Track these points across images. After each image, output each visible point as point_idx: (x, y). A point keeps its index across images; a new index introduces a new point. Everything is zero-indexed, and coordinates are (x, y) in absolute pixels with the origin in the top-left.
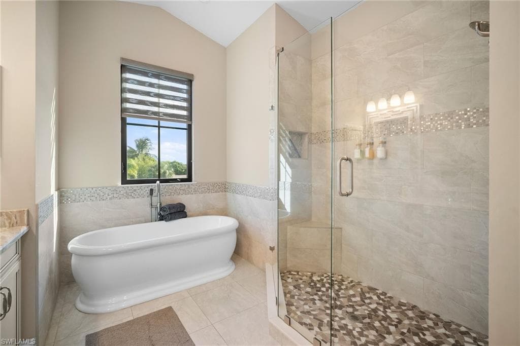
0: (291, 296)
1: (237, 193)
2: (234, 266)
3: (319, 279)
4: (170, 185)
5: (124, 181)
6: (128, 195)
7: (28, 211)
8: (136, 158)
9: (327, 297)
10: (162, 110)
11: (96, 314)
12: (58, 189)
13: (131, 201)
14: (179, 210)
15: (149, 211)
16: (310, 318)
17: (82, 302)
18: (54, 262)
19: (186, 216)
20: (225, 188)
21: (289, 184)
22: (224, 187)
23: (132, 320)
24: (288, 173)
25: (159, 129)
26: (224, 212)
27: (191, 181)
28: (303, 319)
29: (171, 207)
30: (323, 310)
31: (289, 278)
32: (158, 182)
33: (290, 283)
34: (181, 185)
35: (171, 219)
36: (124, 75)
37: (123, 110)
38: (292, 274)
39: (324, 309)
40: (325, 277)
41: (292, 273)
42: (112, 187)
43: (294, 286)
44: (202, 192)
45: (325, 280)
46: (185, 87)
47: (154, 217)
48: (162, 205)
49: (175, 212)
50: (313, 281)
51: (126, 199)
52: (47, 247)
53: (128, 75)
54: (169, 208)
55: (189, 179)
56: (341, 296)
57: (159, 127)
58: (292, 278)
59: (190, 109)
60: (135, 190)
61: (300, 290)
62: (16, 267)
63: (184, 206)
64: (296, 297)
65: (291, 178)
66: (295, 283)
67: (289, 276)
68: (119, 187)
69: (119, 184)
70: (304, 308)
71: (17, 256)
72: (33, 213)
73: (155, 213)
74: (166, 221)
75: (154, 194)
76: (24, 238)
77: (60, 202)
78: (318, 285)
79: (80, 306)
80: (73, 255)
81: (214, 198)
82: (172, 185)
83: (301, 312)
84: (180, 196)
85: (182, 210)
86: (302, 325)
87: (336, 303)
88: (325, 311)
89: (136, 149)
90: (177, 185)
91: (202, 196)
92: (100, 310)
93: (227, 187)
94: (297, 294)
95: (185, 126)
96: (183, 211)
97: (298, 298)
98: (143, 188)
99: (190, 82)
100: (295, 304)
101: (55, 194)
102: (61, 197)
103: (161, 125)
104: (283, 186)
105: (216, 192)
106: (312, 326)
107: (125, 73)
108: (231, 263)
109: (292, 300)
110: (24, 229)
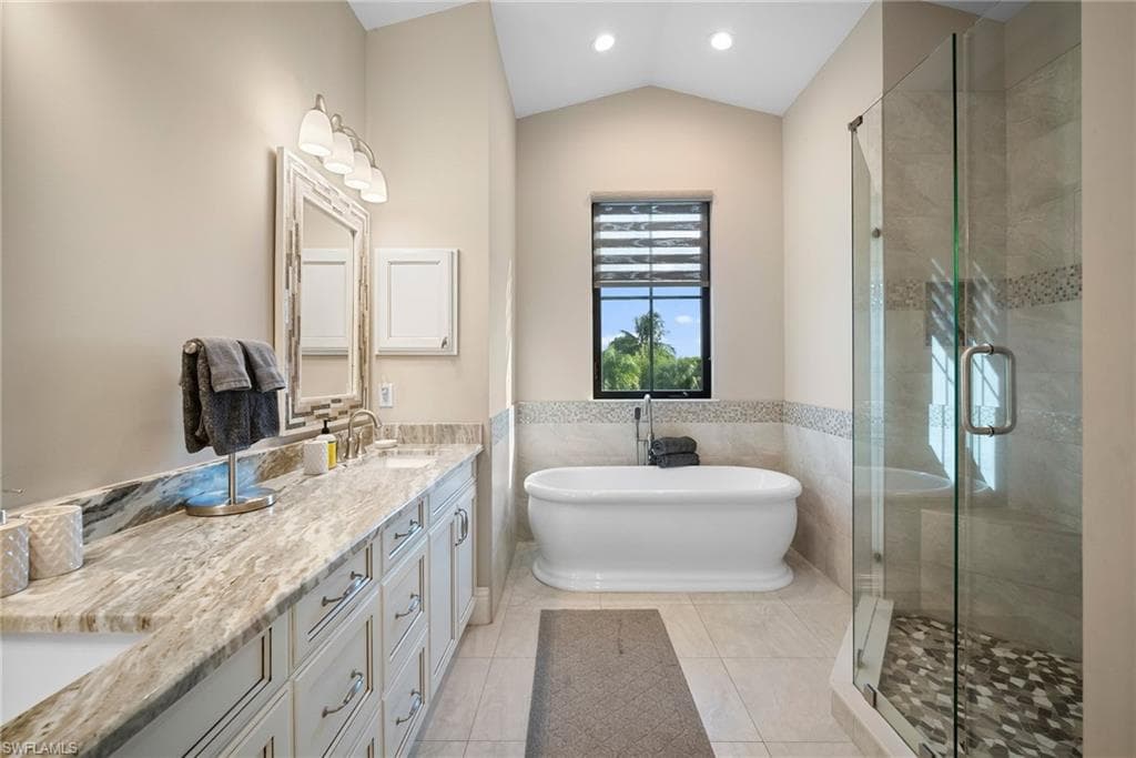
0: (908, 666)
1: (805, 426)
2: (792, 577)
3: (1014, 656)
4: (669, 403)
5: (598, 394)
6: (601, 417)
7: (483, 427)
8: (637, 353)
9: (1018, 700)
10: (658, 268)
11: (555, 588)
12: (516, 402)
13: (607, 426)
14: (684, 450)
15: (635, 445)
16: (944, 722)
17: (539, 567)
18: (510, 501)
19: (697, 463)
20: (782, 414)
21: (993, 411)
22: (778, 412)
23: (599, 611)
24: (989, 385)
25: (651, 302)
26: (778, 464)
27: (709, 397)
28: (923, 716)
29: (670, 442)
30: (996, 723)
31: (920, 630)
32: (648, 396)
33: (918, 640)
34: (689, 403)
35: (669, 465)
36: (597, 219)
37: (596, 277)
38: (930, 626)
39: (999, 720)
40: (1036, 659)
41: (933, 623)
42: (580, 402)
43: (925, 650)
44: (731, 420)
45: (1033, 664)
46: (697, 217)
47: (642, 457)
48: (656, 438)
49: (676, 452)
50: (990, 656)
51: (600, 424)
52: (502, 478)
53: (603, 218)
54: (667, 446)
55: (706, 393)
56: (1072, 713)
57: (651, 298)
58: (926, 633)
59: (706, 259)
60: (613, 410)
61: (941, 662)
62: (471, 492)
63: (694, 444)
64: (922, 672)
65: (999, 398)
66: (932, 645)
67: (920, 627)
68: (589, 403)
69: (591, 398)
70: (935, 699)
71: (473, 480)
72: (486, 428)
73: (644, 450)
74: (662, 467)
75: (643, 417)
76: (479, 457)
77: (518, 421)
78: (1002, 669)
79: (538, 572)
80: (530, 497)
81: (754, 433)
82: (673, 403)
83: (923, 702)
84: (688, 425)
85: (690, 449)
86: (914, 726)
87: (1046, 722)
88: (1000, 725)
89: (636, 335)
90: (682, 403)
91: (729, 426)
92: (561, 584)
93: (785, 411)
94: (929, 666)
95: (697, 291)
96: (693, 453)
97: (927, 675)
98: (624, 406)
99: (706, 207)
100: (912, 682)
101: (512, 409)
102: (518, 412)
103: (654, 295)
104: (940, 416)
105: (761, 421)
106: (945, 737)
107: (598, 215)
108: (784, 568)
109: (909, 674)
110: (479, 447)
